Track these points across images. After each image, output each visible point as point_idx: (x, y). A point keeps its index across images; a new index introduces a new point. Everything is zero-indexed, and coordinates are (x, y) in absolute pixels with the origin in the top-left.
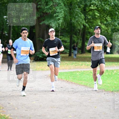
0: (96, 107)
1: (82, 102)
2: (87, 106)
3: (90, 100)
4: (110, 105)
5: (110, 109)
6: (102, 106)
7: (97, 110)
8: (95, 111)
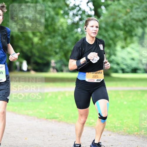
0: (26, 139)
1: (9, 132)
2: (15, 137)
3: (19, 130)
4: (44, 136)
5: (43, 141)
6: (34, 137)
7: (28, 142)
8: (25, 144)
